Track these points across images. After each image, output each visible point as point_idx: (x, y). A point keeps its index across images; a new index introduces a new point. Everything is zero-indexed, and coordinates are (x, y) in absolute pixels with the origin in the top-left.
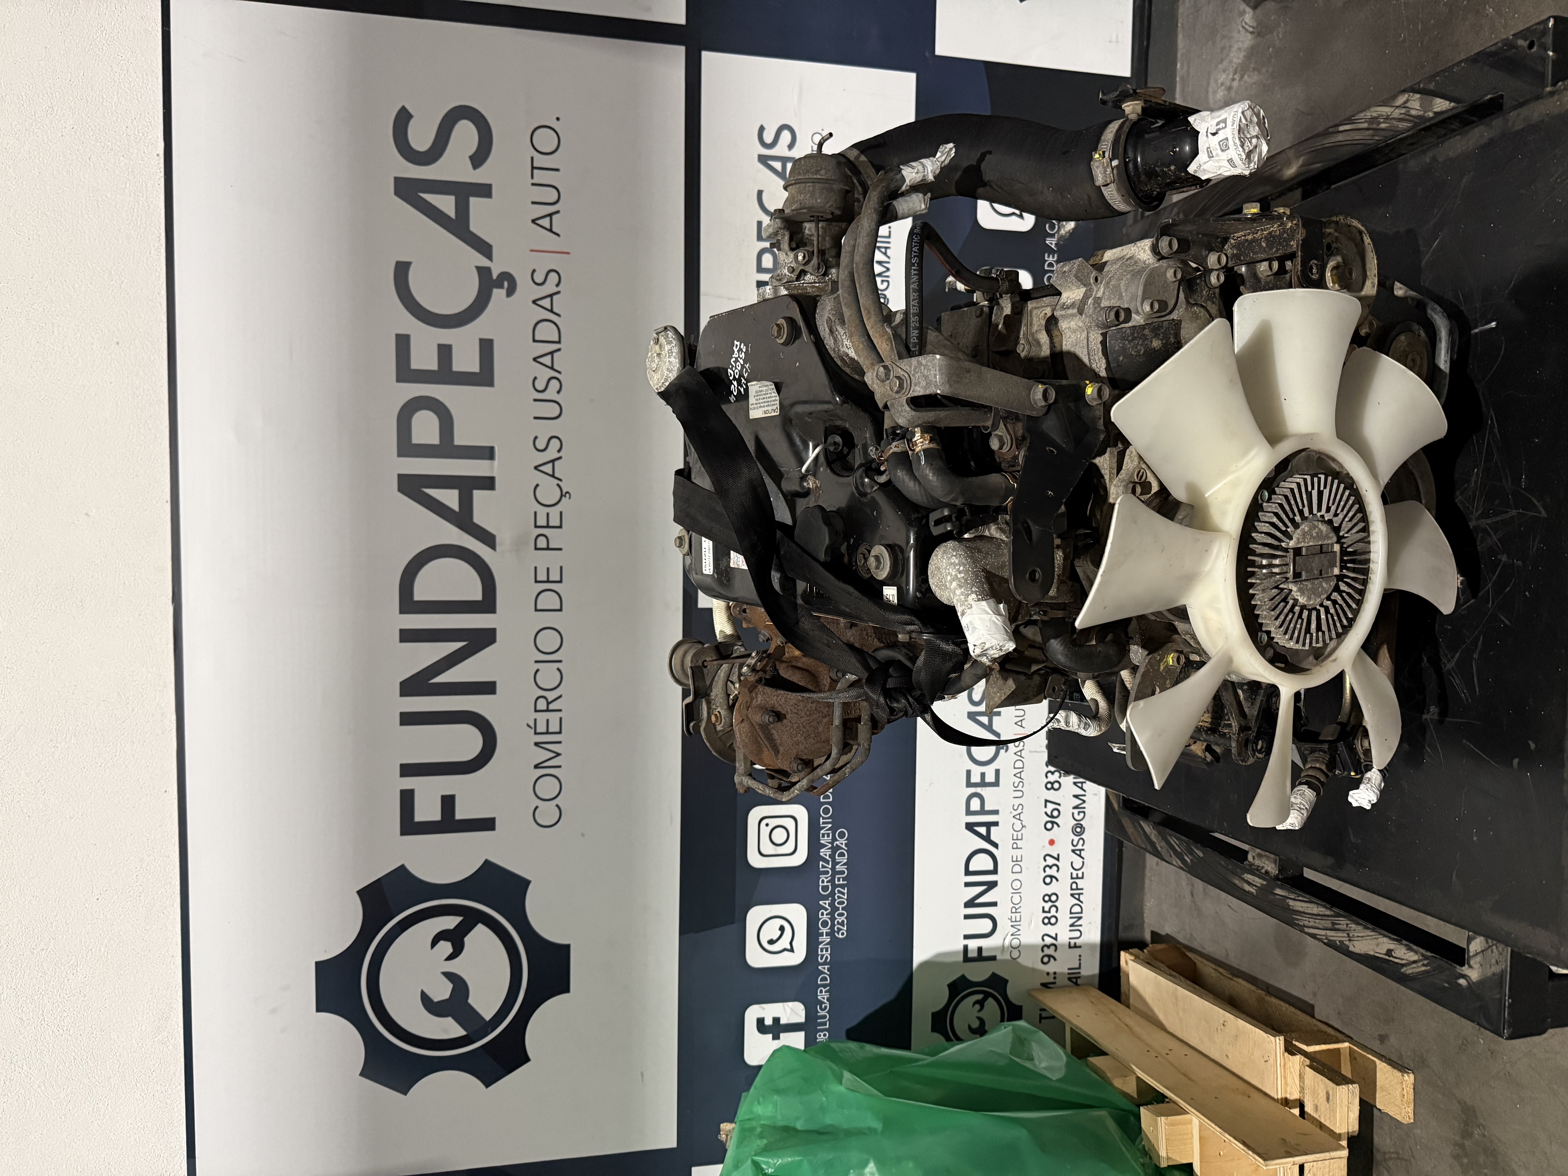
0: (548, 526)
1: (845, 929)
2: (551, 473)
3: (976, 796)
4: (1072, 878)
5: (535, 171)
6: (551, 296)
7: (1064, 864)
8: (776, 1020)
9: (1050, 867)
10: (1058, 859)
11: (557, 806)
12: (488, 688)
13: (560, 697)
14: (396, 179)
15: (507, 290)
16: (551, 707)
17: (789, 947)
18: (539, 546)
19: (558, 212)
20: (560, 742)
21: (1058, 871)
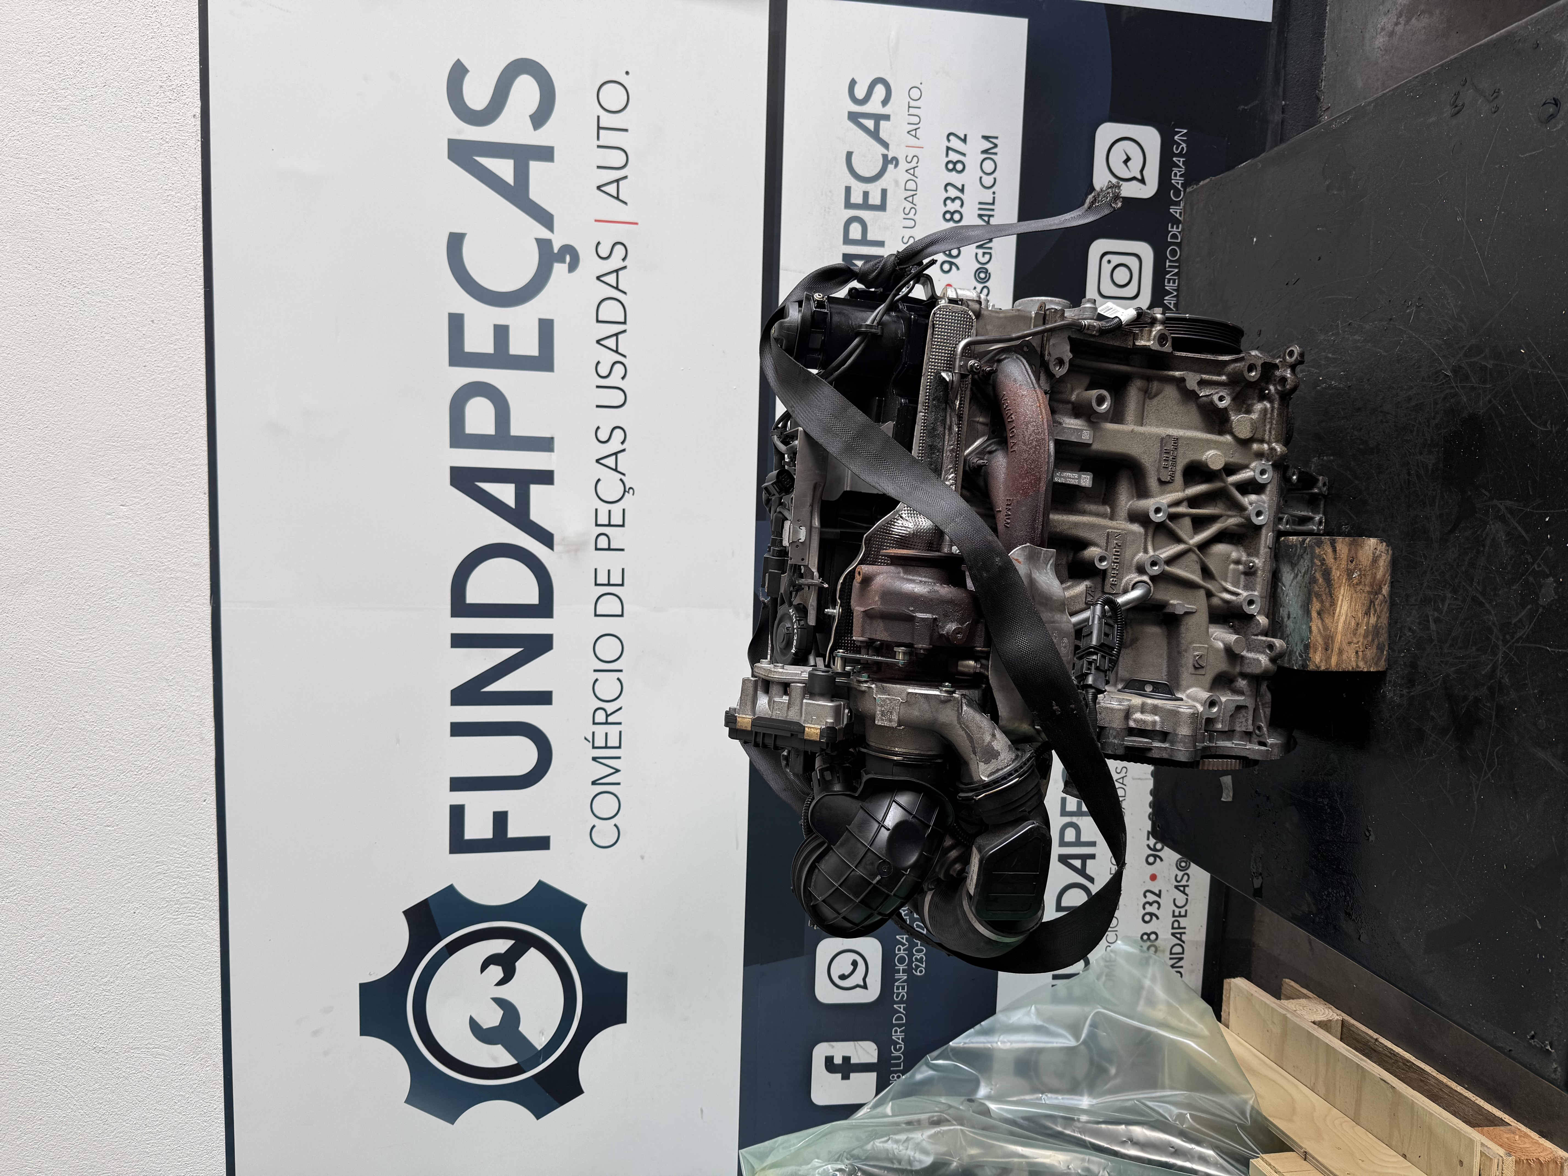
0: (609, 525)
1: (924, 966)
2: (614, 467)
3: (1071, 827)
4: (1174, 916)
5: (601, 131)
6: (617, 271)
7: (1166, 901)
8: (846, 1059)
9: (1151, 904)
10: (1159, 896)
11: (615, 825)
12: (543, 698)
13: (620, 708)
14: (449, 140)
15: (569, 264)
16: (610, 719)
17: (862, 984)
18: (599, 547)
19: (626, 177)
20: (619, 758)
21: (1158, 908)
